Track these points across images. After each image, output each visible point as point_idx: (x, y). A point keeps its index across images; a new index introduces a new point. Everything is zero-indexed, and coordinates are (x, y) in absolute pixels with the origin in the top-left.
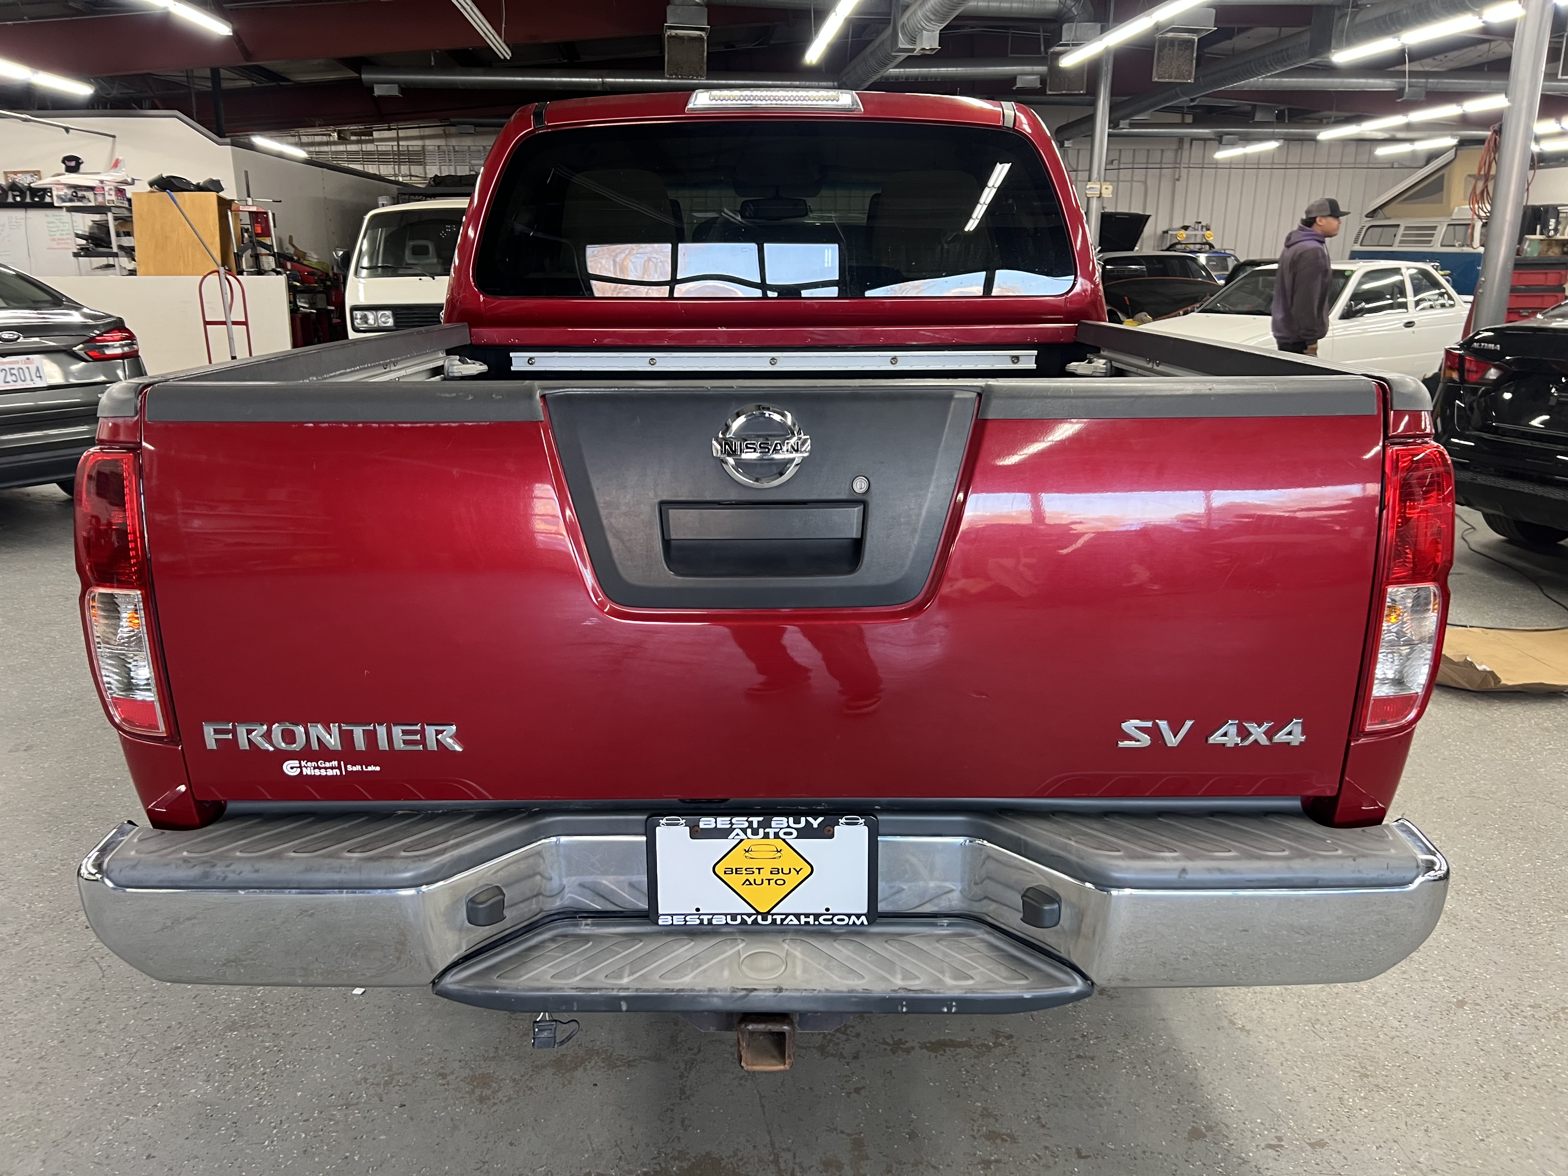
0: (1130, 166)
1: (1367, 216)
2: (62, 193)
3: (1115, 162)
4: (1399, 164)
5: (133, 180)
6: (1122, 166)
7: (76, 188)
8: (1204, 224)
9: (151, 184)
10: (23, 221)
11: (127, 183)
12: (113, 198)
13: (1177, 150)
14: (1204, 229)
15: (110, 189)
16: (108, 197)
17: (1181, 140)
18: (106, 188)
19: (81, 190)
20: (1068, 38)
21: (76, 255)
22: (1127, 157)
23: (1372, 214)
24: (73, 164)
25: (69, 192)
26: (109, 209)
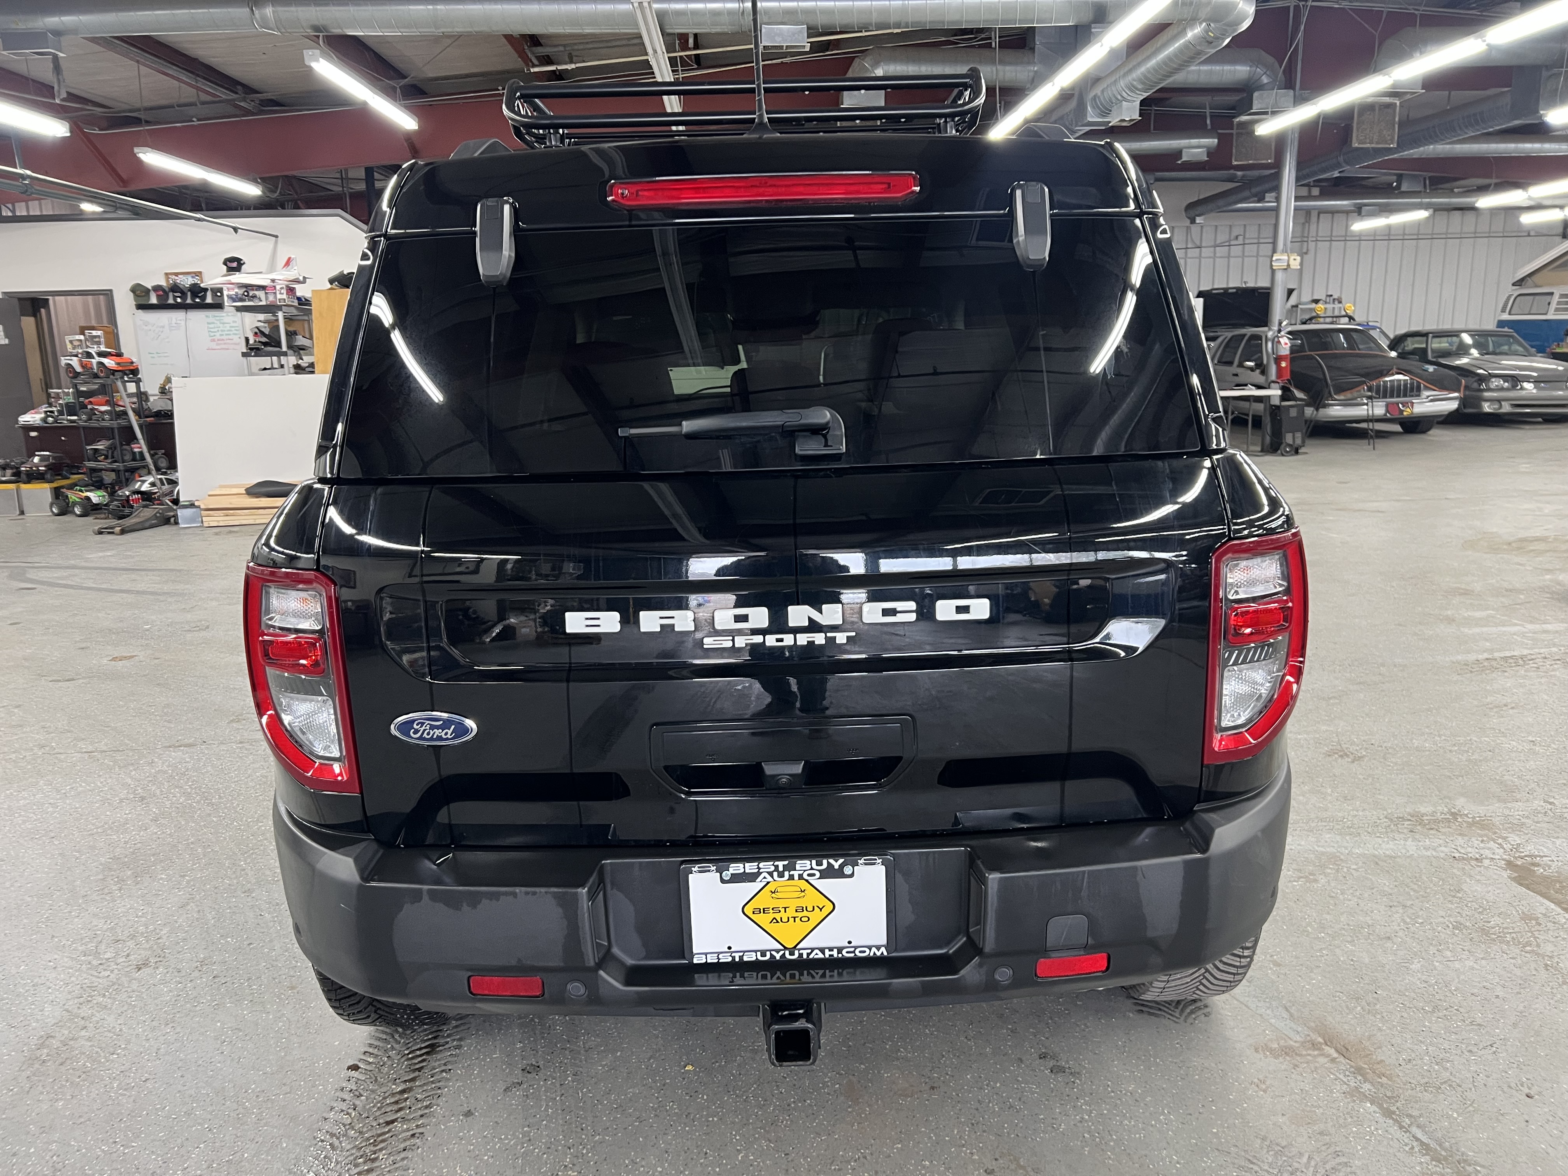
0: (1256, 241)
1: (1513, 285)
2: (232, 293)
3: (1241, 238)
4: (1536, 232)
5: (304, 278)
6: (1247, 241)
7: (248, 287)
8: (1335, 296)
9: (331, 281)
10: (183, 323)
11: (297, 281)
12: (285, 296)
13: (1303, 224)
14: (1336, 302)
15: (282, 288)
16: (279, 296)
17: (1308, 212)
18: (278, 287)
19: (253, 290)
20: (1259, 106)
21: (244, 355)
22: (1252, 232)
23: (1519, 283)
24: (235, 265)
25: (240, 292)
26: (279, 308)
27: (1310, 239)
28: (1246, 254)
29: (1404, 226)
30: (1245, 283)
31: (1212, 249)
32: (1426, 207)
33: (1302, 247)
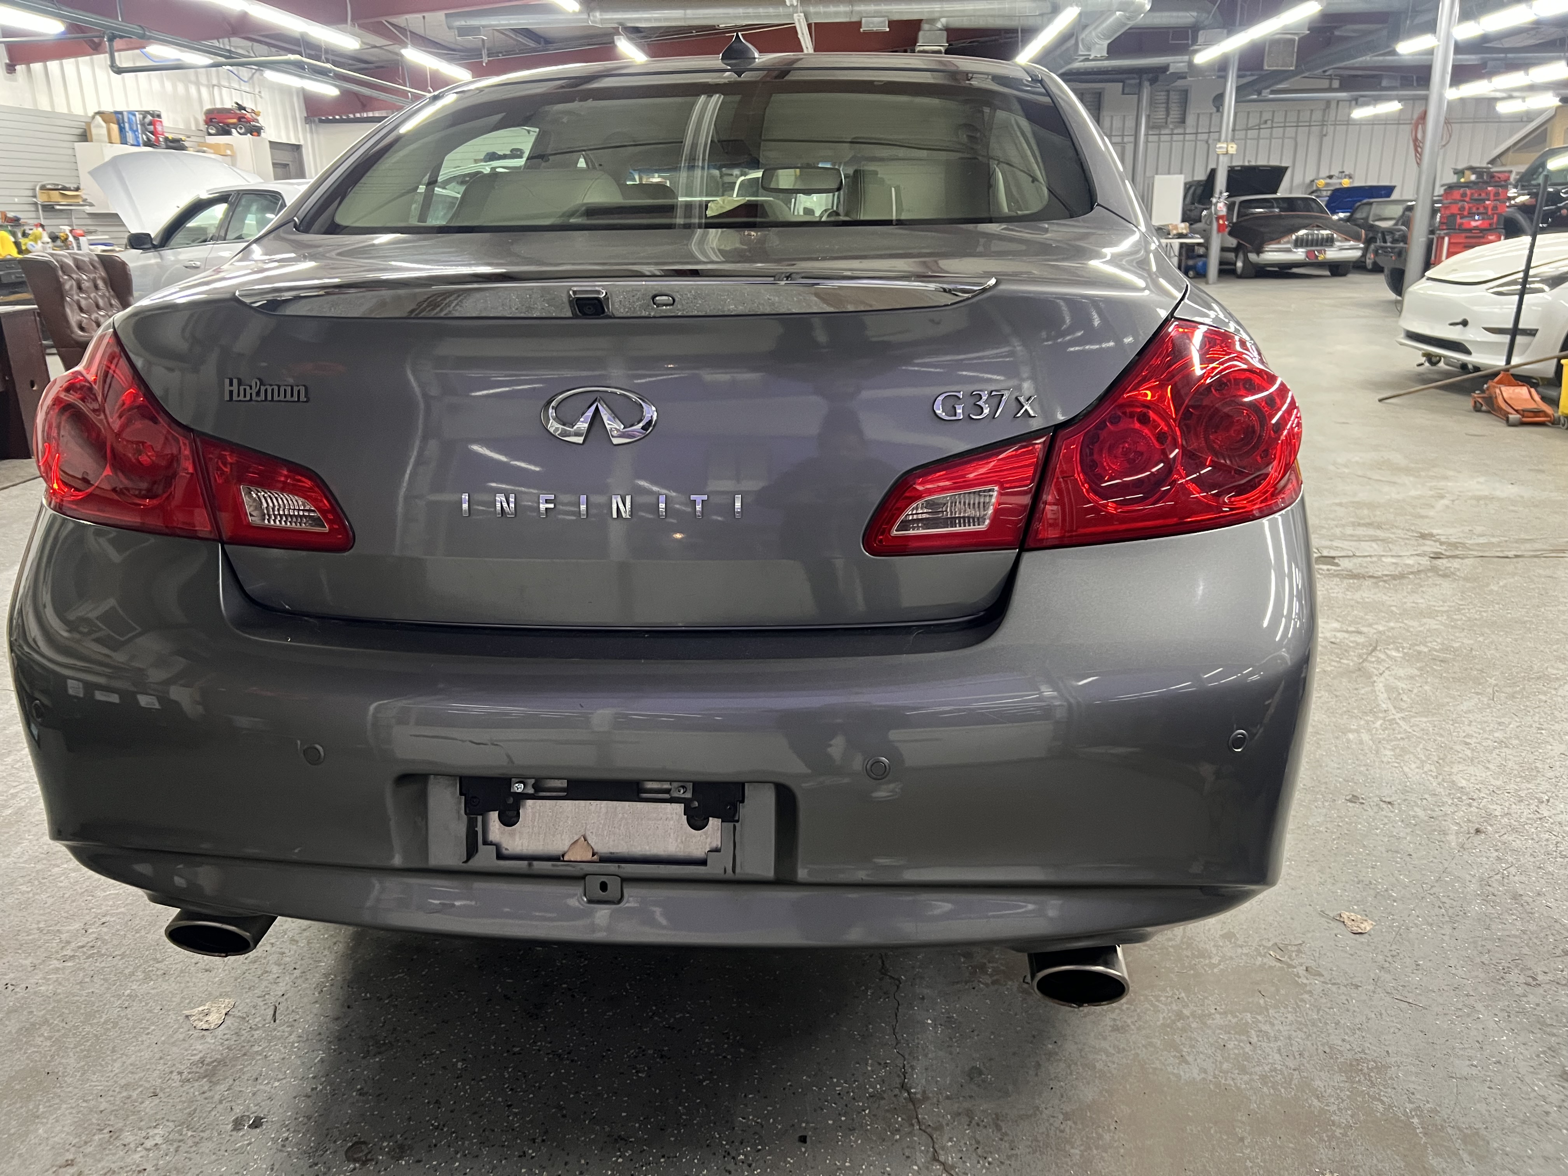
0: (1282, 125)
6: (1275, 125)
13: (1324, 110)
17: (1328, 102)
20: (1202, 41)
27: (1330, 123)
28: (1274, 136)
32: (1400, 99)
33: (1322, 129)
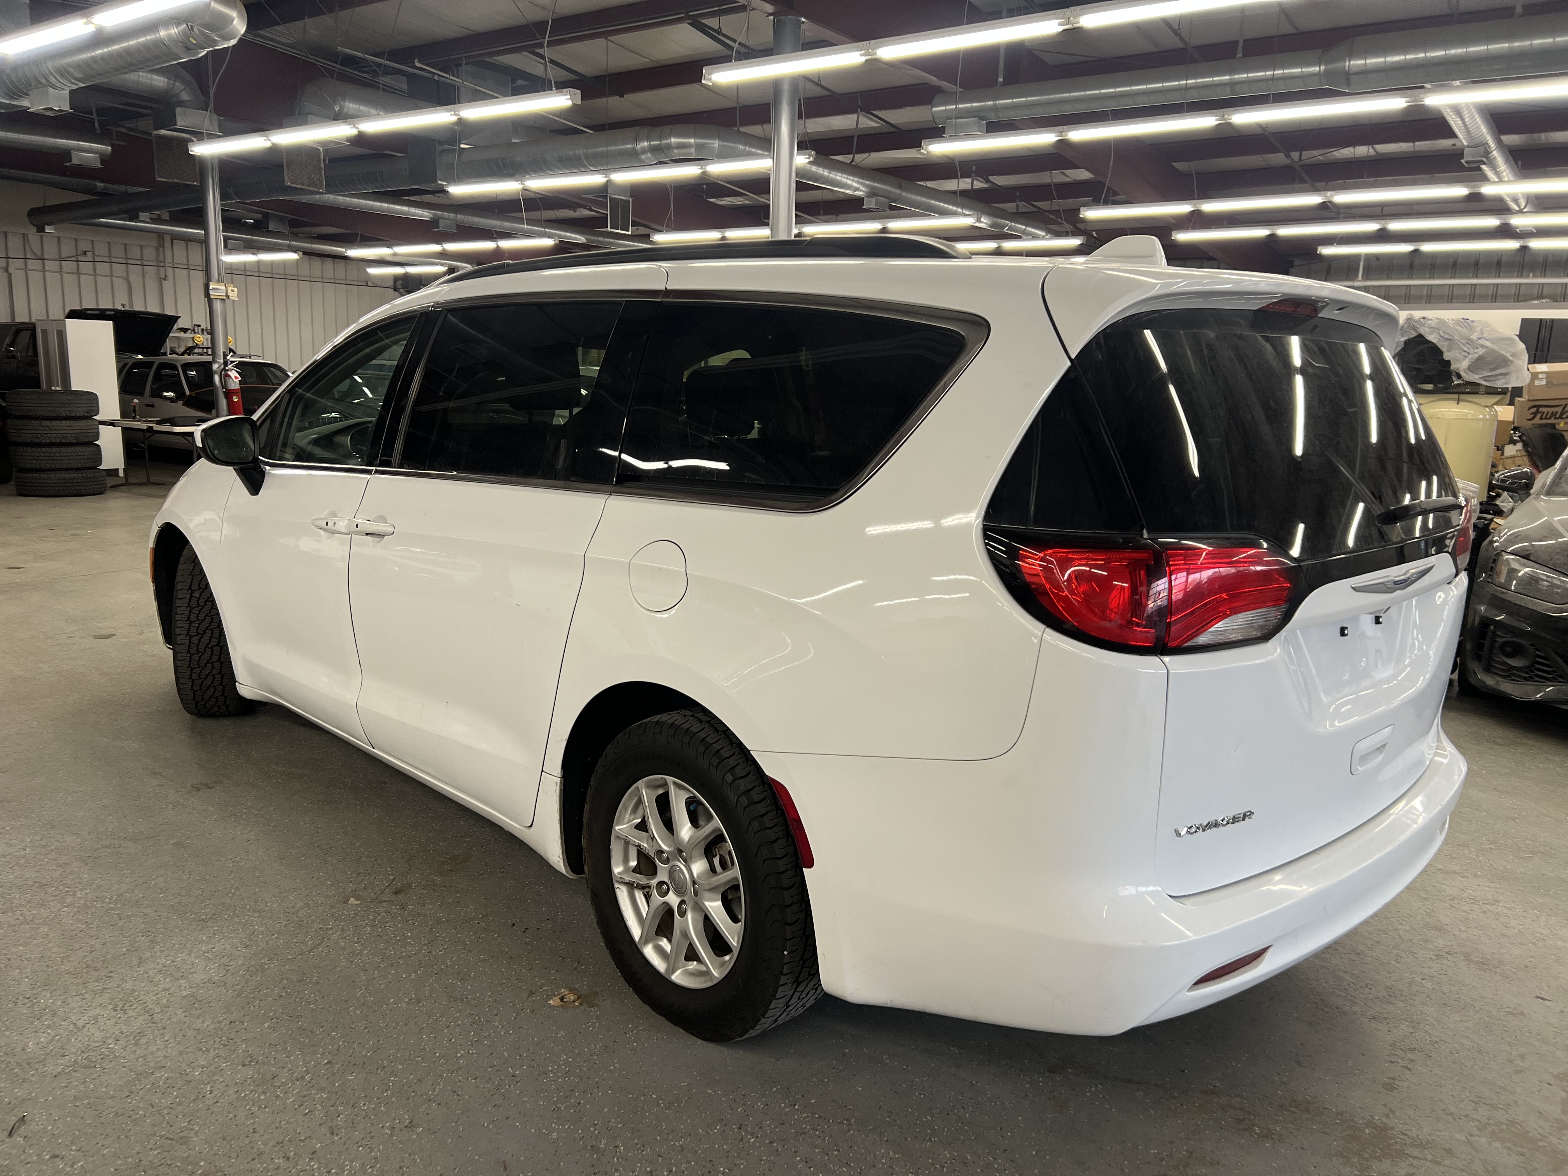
20: (183, 123)
27: (167, 265)
28: (98, 272)
29: (272, 264)
30: (123, 305)
31: (57, 263)
32: (294, 250)
33: (159, 271)
